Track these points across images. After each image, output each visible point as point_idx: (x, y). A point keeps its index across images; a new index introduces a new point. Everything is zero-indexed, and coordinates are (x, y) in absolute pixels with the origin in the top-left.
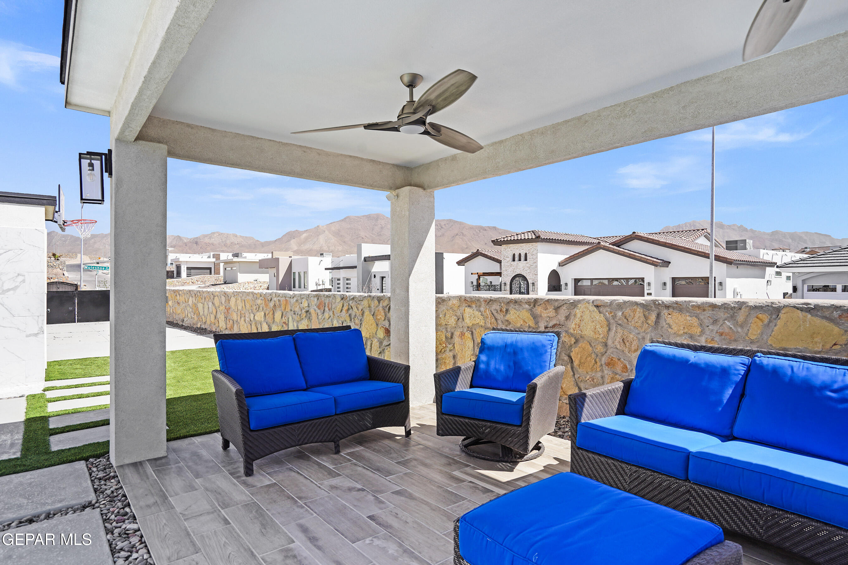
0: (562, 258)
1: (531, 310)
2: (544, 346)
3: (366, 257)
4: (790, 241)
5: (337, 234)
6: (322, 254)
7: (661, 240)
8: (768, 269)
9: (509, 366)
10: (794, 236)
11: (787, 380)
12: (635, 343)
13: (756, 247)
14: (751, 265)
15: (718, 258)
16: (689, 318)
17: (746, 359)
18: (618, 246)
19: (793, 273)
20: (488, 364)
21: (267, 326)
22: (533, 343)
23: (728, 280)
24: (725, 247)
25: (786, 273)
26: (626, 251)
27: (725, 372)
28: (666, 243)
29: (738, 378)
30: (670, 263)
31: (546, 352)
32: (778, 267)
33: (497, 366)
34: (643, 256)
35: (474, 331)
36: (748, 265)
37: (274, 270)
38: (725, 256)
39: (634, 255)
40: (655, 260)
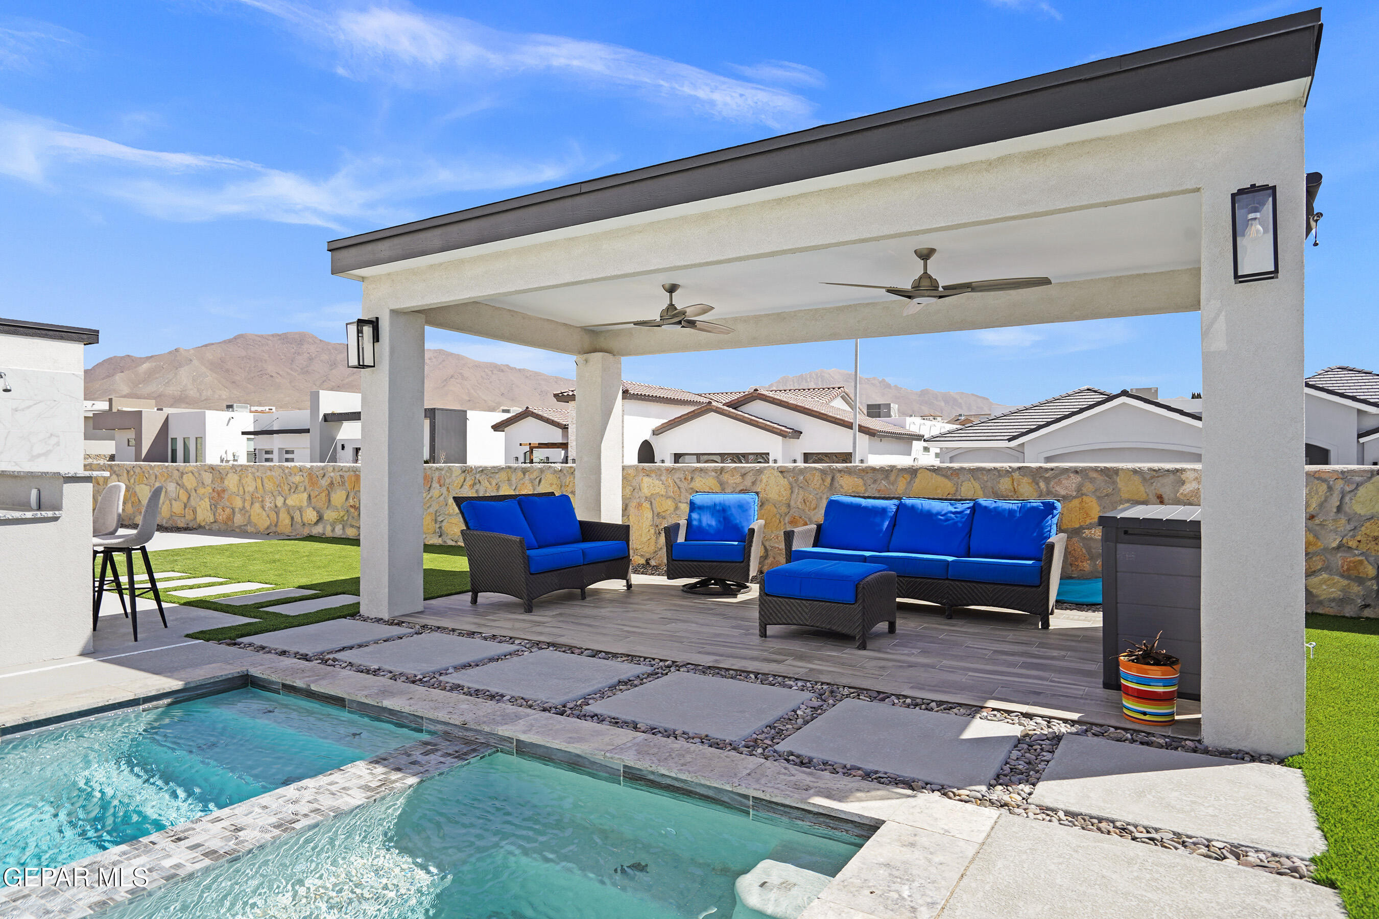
0: (658, 422)
1: (717, 477)
2: (748, 503)
3: (328, 414)
4: (943, 404)
5: (218, 366)
6: (230, 407)
7: (791, 402)
8: (915, 443)
9: (720, 522)
10: (949, 400)
11: (919, 511)
12: (814, 502)
13: (903, 413)
14: (897, 438)
15: (863, 430)
16: (856, 479)
17: (896, 502)
18: (735, 409)
19: (941, 449)
20: (700, 521)
21: (315, 513)
22: (739, 501)
23: (870, 456)
24: (865, 412)
25: (935, 449)
26: (746, 415)
27: (884, 511)
28: (797, 406)
29: (891, 514)
30: (801, 433)
31: (750, 507)
32: (925, 440)
33: (709, 523)
34: (768, 423)
35: (653, 501)
36: (892, 437)
37: (131, 434)
38: (867, 426)
39: (757, 421)
40: (783, 428)
